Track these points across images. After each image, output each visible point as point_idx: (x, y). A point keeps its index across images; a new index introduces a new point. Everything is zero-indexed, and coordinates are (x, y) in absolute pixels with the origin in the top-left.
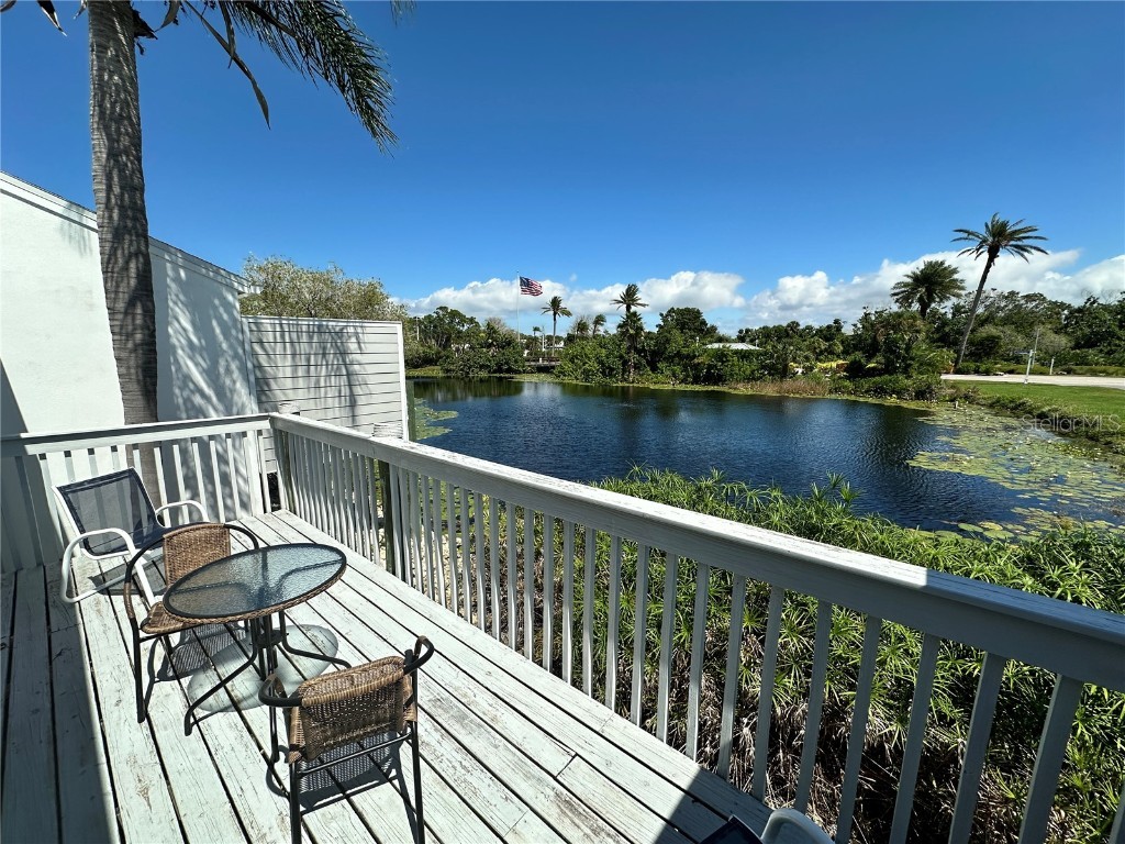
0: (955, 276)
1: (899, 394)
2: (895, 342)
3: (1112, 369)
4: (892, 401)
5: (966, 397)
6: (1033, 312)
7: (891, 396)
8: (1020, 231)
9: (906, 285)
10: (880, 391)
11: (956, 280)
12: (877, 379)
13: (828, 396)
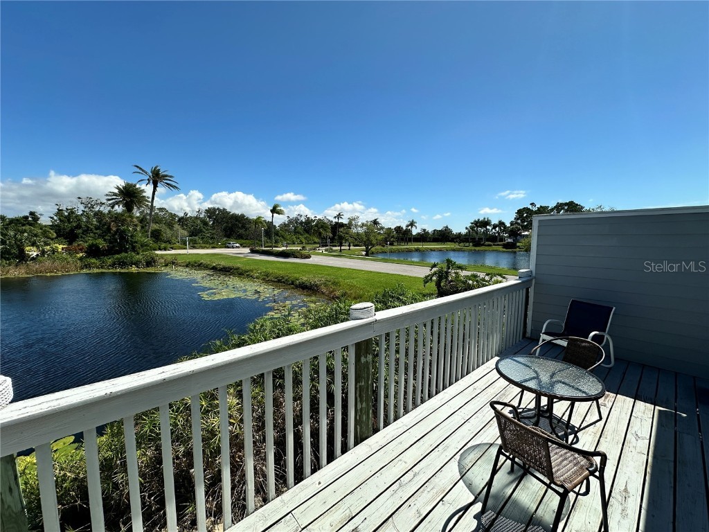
0: (144, 194)
1: (137, 264)
2: (124, 231)
3: (208, 246)
4: (134, 269)
5: (173, 263)
6: (164, 218)
7: (131, 266)
8: (166, 176)
9: (115, 194)
10: (123, 264)
11: (144, 197)
12: (117, 256)
13: (82, 272)
